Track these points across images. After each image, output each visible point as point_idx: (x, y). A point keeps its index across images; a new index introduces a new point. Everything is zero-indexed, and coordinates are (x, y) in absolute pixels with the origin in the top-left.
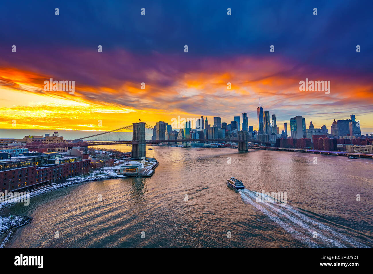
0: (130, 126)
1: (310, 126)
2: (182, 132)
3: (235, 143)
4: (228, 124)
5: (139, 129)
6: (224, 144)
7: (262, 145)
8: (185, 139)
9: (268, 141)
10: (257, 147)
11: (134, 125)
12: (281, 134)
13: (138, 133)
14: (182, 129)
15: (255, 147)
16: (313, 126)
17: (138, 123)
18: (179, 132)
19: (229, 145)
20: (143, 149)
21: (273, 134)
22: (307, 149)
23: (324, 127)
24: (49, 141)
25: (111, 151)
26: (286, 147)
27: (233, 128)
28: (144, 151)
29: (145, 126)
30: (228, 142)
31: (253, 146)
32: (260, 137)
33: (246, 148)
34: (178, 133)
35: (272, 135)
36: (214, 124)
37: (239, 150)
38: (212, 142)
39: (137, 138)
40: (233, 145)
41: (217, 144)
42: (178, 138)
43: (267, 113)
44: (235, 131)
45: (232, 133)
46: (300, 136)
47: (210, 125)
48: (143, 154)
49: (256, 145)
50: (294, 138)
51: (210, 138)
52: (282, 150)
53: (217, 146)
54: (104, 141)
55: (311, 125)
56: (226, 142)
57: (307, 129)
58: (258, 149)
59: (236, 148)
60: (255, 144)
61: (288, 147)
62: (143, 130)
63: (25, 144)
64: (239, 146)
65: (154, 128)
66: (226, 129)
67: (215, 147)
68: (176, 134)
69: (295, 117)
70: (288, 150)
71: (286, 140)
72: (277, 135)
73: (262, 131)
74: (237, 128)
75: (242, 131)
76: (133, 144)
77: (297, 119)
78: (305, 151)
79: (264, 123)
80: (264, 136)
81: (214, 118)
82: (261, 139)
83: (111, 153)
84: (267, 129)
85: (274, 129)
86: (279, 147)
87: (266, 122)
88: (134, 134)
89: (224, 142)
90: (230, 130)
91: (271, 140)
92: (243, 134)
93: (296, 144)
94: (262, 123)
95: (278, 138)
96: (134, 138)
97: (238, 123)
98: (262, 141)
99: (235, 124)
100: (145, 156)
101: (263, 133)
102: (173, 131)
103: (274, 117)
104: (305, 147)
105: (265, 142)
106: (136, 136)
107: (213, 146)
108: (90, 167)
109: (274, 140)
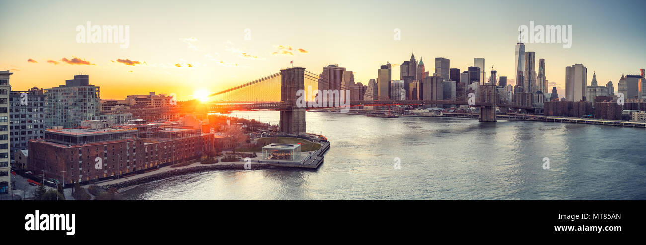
0: (276, 75)
1: (593, 82)
2: (374, 85)
3: (474, 108)
4: (461, 72)
5: (291, 80)
6: (453, 109)
7: (520, 112)
8: (379, 100)
9: (530, 105)
10: (512, 114)
11: (284, 73)
12: (552, 92)
13: (291, 88)
14: (374, 80)
15: (508, 114)
16: (596, 82)
17: (290, 70)
18: (367, 85)
19: (463, 110)
20: (301, 117)
22: (586, 117)
23: (610, 84)
24: (155, 102)
25: (244, 121)
26: (557, 115)
27: (471, 79)
28: (301, 121)
29: (303, 74)
30: (461, 107)
31: (506, 114)
32: (517, 96)
33: (492, 117)
34: (367, 87)
35: (537, 94)
36: (436, 71)
37: (481, 121)
38: (432, 107)
39: (290, 97)
40: (470, 111)
41: (441, 109)
43: (531, 55)
44: (474, 85)
45: (469, 89)
46: (578, 98)
47: (428, 73)
48: (300, 127)
49: (511, 111)
50: (569, 100)
51: (427, 97)
52: (551, 121)
53: (442, 114)
54: (234, 104)
55: (595, 81)
56: (458, 105)
57: (589, 87)
58: (512, 119)
59: (475, 117)
60: (508, 111)
61: (561, 116)
62: (300, 82)
63: (128, 108)
64: (481, 114)
65: (318, 78)
66: (457, 81)
67: (437, 115)
68: (362, 89)
69: (573, 66)
70: (560, 120)
71: (557, 103)
72: (545, 94)
73: (521, 87)
74: (478, 80)
75: (487, 86)
76: (282, 109)
77: (575, 69)
78: (584, 121)
79: (526, 74)
80: (524, 95)
81: (437, 59)
82: (519, 102)
83: (244, 124)
84: (529, 84)
85: (540, 83)
86: (548, 115)
87: (530, 71)
88: (284, 89)
89: (454, 106)
90: (466, 83)
91: (535, 104)
92: (489, 91)
93: (572, 109)
94: (522, 73)
95: (547, 100)
96: (284, 96)
97: (481, 70)
98: (521, 105)
99: (474, 73)
100: (304, 131)
101: (523, 90)
102: (356, 83)
103: (542, 62)
104: (584, 116)
105: (526, 105)
106: (288, 95)
107: (433, 113)
108: (214, 147)
109: (539, 103)
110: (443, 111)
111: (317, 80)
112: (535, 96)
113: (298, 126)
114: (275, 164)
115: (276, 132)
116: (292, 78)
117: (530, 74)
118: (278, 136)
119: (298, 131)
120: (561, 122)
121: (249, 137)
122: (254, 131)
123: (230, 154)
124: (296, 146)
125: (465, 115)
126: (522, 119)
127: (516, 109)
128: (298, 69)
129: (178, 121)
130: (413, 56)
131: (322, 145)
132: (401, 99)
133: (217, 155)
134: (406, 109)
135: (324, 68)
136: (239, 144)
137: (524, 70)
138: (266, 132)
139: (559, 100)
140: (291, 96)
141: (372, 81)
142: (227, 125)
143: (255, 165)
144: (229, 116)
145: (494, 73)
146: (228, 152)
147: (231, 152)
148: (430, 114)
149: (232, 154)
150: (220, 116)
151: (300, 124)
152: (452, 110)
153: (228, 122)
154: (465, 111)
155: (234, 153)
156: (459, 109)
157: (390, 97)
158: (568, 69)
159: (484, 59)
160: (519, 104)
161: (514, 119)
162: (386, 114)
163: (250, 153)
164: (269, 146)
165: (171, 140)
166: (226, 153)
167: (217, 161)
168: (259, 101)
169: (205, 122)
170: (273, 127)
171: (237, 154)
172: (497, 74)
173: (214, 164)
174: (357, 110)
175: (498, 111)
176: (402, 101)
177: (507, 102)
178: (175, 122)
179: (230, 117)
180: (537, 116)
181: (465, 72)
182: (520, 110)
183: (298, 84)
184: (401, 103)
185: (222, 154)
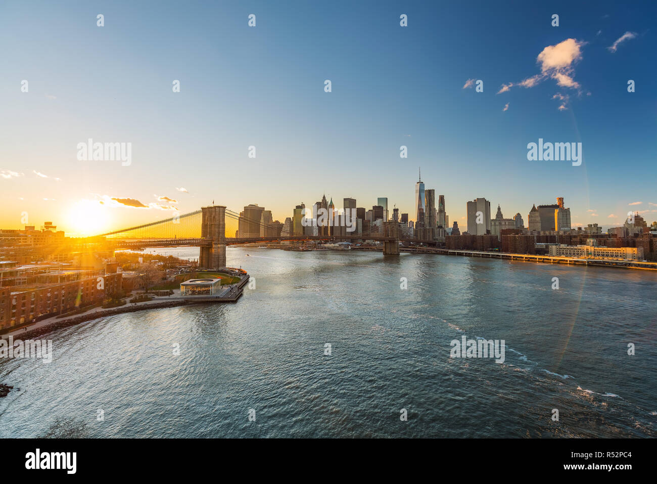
0: (197, 212)
1: (497, 215)
2: (290, 223)
3: (378, 242)
4: (367, 211)
5: (212, 218)
6: (359, 243)
7: (422, 246)
8: (295, 236)
9: (431, 239)
10: (414, 248)
11: (205, 211)
12: (453, 227)
13: (212, 225)
14: (290, 218)
15: (410, 248)
16: (502, 215)
17: (211, 208)
19: (369, 244)
20: (221, 253)
21: (440, 227)
22: (492, 251)
23: (518, 216)
24: (35, 239)
25: (160, 258)
26: (459, 249)
27: (375, 217)
28: (222, 256)
29: (224, 212)
30: (367, 241)
31: (408, 248)
32: (419, 232)
33: (396, 250)
34: (283, 224)
35: (438, 229)
37: (385, 254)
38: (341, 241)
39: (210, 233)
40: (375, 245)
41: (349, 243)
42: (282, 234)
43: (431, 193)
44: (378, 222)
45: (374, 224)
46: (481, 232)
48: (221, 262)
49: (413, 245)
50: (472, 234)
51: (337, 233)
52: (454, 254)
53: (350, 248)
54: (148, 240)
55: (499, 214)
56: (364, 240)
57: (493, 220)
58: (414, 253)
59: (380, 250)
60: (410, 245)
61: (462, 249)
64: (385, 247)
65: (239, 216)
66: (363, 218)
67: (346, 249)
68: (279, 226)
69: (475, 200)
70: (463, 253)
71: (459, 237)
72: (446, 229)
73: (423, 223)
74: (382, 218)
75: (390, 222)
76: (202, 245)
77: (477, 204)
78: (489, 255)
79: (426, 210)
80: (425, 230)
81: (345, 200)
82: (421, 236)
83: (160, 261)
84: (430, 219)
85: (441, 219)
86: (449, 249)
87: (430, 207)
88: (205, 226)
89: (360, 241)
90: (371, 220)
91: (437, 238)
92: (392, 227)
93: (475, 243)
94: (423, 210)
95: (448, 234)
96: (204, 233)
97: (384, 209)
98: (422, 239)
99: (378, 211)
100: (224, 265)
101: (423, 226)
102: (274, 221)
103: (442, 199)
104: (488, 249)
105: (428, 240)
106: (208, 231)
107: (342, 247)
108: (121, 288)
109: (440, 238)
110: (351, 246)
111: (238, 218)
112: (436, 231)
113: (218, 262)
114: (193, 300)
115: (196, 267)
116: (213, 216)
117: (430, 210)
118: (197, 271)
119: (218, 266)
120: (463, 255)
121: (165, 274)
122: (171, 268)
123: (142, 293)
124: (215, 280)
125: (371, 249)
126: (423, 252)
127: (418, 243)
128: (219, 207)
129: (72, 261)
130: (324, 197)
131: (241, 278)
132: (314, 235)
133: (125, 297)
134: (318, 243)
135: (245, 207)
136: (153, 282)
137: (424, 207)
138: (185, 268)
139: (461, 234)
140: (212, 232)
141: (288, 219)
142: (138, 262)
143: (171, 302)
144: (142, 253)
145: (396, 210)
146: (139, 291)
147: (143, 291)
148: (340, 248)
149: (144, 293)
150: (130, 254)
151: (220, 259)
152: (359, 245)
153: (141, 260)
154: (370, 245)
155: (147, 292)
156: (365, 243)
157: (304, 233)
158: (469, 204)
159: (387, 199)
160: (421, 238)
161: (416, 252)
162: (301, 248)
163: (166, 291)
164: (187, 282)
165: (58, 284)
166: (137, 294)
167: (125, 303)
168: (177, 237)
169: (111, 261)
170: (192, 263)
171: (150, 293)
172: (399, 212)
173: (120, 307)
174: (275, 246)
175: (401, 245)
176: (314, 237)
177: (409, 236)
178: (66, 263)
179: (144, 254)
180: (439, 249)
181: (369, 211)
182: (421, 244)
183: (220, 221)
184: (314, 238)
185: (132, 295)
